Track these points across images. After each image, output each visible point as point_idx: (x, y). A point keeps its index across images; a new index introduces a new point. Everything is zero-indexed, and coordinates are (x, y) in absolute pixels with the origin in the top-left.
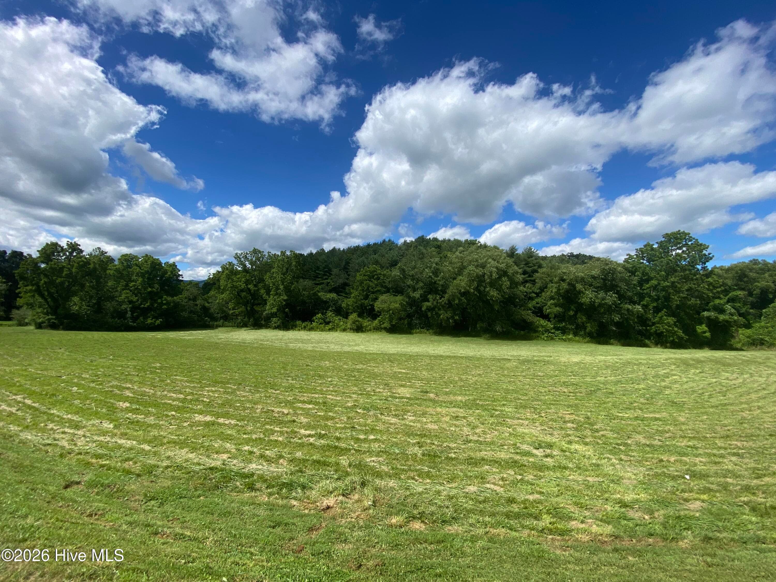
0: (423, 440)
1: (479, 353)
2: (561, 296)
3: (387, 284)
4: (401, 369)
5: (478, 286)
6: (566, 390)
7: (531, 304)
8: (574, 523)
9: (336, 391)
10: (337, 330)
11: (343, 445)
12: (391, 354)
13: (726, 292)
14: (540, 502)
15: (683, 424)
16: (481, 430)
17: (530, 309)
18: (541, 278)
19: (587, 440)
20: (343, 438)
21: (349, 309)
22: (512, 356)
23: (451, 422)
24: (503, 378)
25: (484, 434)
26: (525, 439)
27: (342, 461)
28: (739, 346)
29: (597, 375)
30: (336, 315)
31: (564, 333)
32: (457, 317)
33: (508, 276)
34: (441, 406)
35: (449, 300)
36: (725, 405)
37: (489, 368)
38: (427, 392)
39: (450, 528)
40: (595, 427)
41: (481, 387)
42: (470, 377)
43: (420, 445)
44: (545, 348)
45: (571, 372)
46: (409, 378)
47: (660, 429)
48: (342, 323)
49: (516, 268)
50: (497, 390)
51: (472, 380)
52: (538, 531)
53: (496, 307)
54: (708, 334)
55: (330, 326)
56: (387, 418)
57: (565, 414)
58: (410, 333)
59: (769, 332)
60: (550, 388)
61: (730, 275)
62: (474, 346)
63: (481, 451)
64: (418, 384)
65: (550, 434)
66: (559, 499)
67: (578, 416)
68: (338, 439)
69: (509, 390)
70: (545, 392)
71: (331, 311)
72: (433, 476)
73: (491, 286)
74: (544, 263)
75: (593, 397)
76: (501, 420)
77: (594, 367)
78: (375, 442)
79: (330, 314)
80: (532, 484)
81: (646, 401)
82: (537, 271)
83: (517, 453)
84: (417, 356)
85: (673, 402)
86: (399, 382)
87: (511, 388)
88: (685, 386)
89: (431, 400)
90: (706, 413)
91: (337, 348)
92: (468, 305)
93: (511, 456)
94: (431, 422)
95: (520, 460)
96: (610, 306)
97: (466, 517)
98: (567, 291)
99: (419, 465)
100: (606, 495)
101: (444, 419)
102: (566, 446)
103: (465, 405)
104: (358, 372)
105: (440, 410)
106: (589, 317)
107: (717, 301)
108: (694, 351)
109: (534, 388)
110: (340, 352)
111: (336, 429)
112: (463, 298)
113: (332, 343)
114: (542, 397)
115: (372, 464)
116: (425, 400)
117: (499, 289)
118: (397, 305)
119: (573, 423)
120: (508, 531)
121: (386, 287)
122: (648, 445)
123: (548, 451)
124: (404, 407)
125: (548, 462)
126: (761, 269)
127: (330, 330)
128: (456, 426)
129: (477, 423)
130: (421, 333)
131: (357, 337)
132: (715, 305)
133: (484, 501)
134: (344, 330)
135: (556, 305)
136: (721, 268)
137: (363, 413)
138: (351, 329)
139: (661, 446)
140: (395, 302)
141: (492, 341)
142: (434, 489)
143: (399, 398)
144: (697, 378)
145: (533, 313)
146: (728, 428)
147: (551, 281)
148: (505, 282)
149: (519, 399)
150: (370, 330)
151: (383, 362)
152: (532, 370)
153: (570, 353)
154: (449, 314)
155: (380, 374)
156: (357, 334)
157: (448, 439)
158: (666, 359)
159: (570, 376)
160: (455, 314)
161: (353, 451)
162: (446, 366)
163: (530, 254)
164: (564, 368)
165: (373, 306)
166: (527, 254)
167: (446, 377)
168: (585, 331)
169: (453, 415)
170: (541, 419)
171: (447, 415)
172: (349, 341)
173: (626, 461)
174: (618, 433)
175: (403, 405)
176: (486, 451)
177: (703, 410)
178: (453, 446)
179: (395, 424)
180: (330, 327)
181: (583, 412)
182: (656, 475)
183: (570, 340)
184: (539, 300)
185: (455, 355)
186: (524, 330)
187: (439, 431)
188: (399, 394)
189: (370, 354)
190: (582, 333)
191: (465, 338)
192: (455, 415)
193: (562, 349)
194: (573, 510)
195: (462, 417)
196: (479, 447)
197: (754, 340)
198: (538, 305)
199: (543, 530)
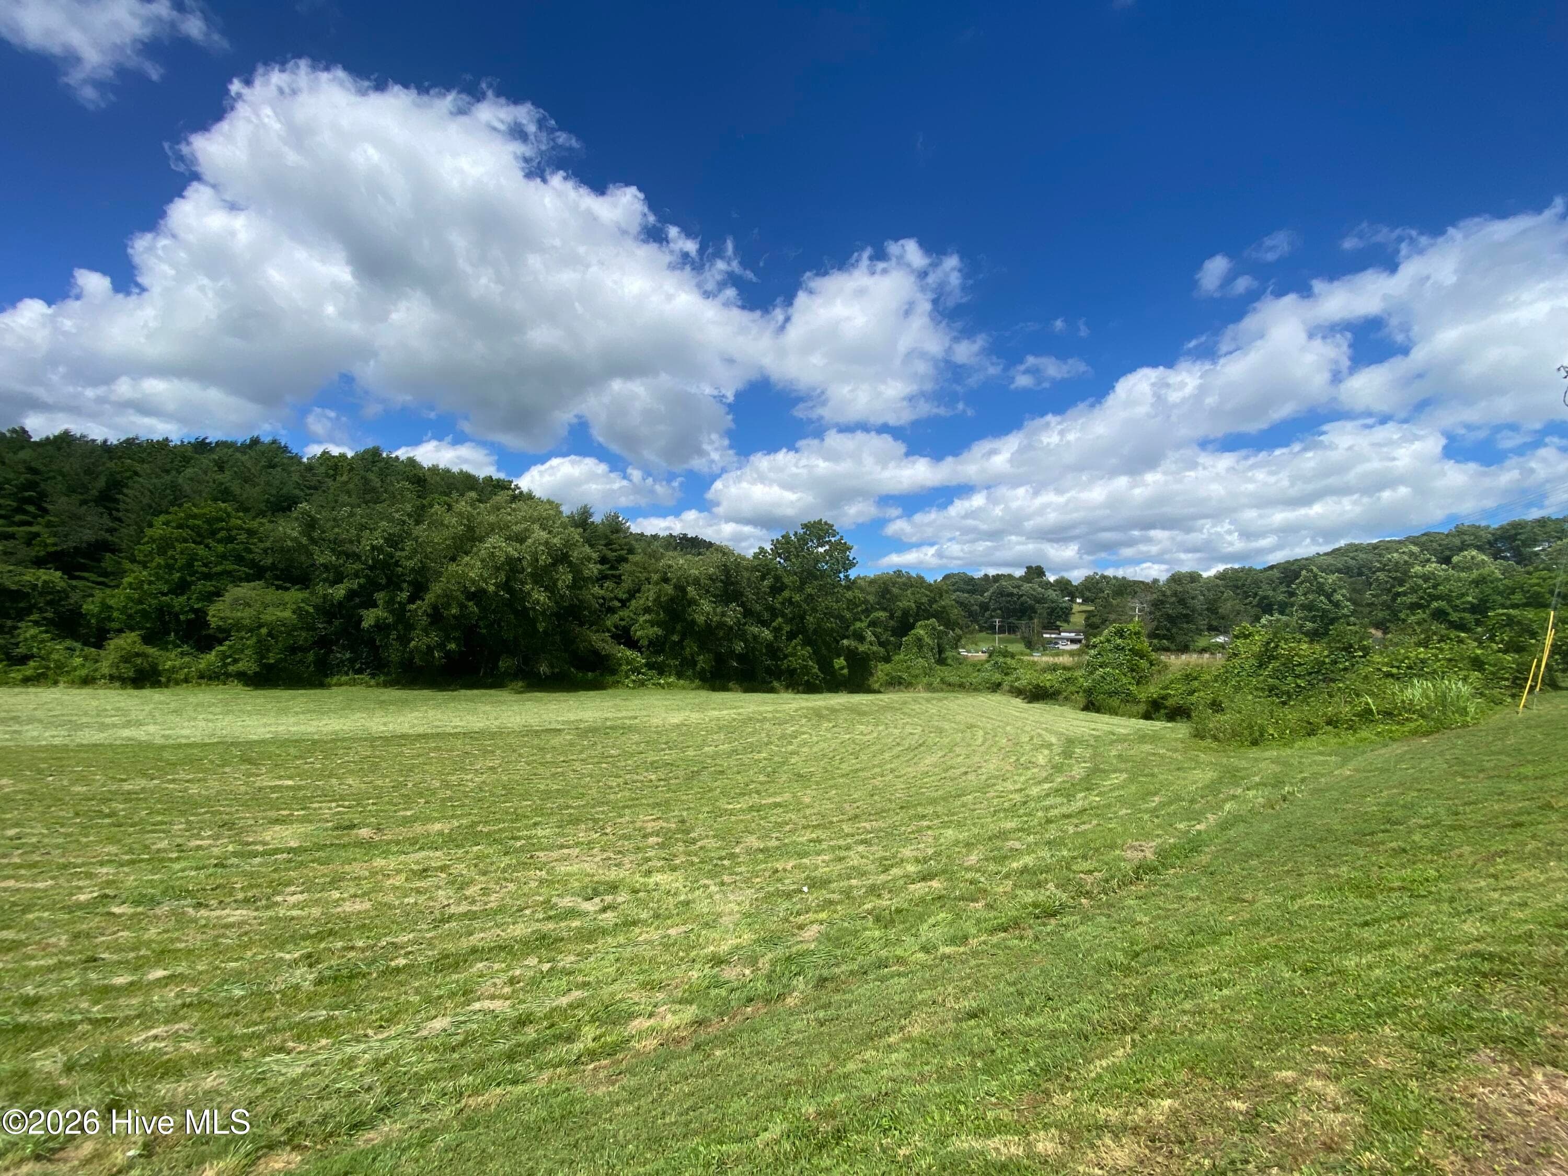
0: (322, 945)
1: (497, 723)
2: (662, 607)
3: (257, 558)
4: (280, 778)
5: (508, 579)
6: (653, 777)
7: (610, 621)
8: (636, 1022)
9: (34, 865)
10: (56, 683)
11: (48, 1017)
12: (251, 744)
13: (867, 612)
14: (580, 1004)
15: (808, 807)
16: (480, 887)
17: (609, 631)
18: (632, 573)
19: (677, 862)
20: (51, 996)
21: (110, 619)
22: (564, 723)
23: (407, 885)
24: (541, 770)
25: (484, 895)
26: (570, 886)
27: (38, 1064)
28: (876, 686)
29: (704, 743)
30: (61, 637)
31: (661, 673)
32: (452, 646)
33: (570, 564)
34: (386, 854)
35: (435, 607)
36: (857, 771)
37: (514, 751)
38: (352, 826)
39: (372, 1134)
40: (692, 835)
41: (492, 795)
42: (469, 777)
43: (311, 960)
44: (627, 703)
45: (666, 743)
46: (305, 797)
47: (779, 820)
48: (78, 661)
49: (587, 549)
50: (525, 796)
51: (471, 781)
52: (569, 1064)
53: (541, 627)
54: (845, 671)
55: (30, 669)
56: (218, 913)
57: (647, 821)
58: (322, 685)
59: (908, 668)
60: (628, 776)
61: (873, 590)
62: (488, 708)
63: (471, 934)
64: (328, 809)
65: (616, 865)
66: (616, 987)
67: (667, 820)
68: (30, 1003)
69: (551, 792)
70: (619, 785)
71: (36, 623)
72: (339, 1026)
73: (535, 582)
74: (638, 547)
75: (695, 782)
76: (524, 858)
77: (702, 730)
78: (166, 985)
79: (33, 631)
80: (570, 973)
81: (765, 779)
82: (623, 559)
83: (550, 918)
84: (333, 740)
85: (799, 775)
86: (269, 813)
87: (555, 787)
88: (815, 749)
89: (359, 844)
90: (835, 786)
91: (55, 737)
92: (480, 619)
93: (537, 926)
94: (355, 896)
95: (554, 930)
96: (731, 628)
97: (415, 1094)
98: (672, 600)
99: (302, 1011)
100: (693, 954)
101: (391, 881)
102: (642, 880)
103: (451, 840)
104: (126, 801)
105: (383, 862)
106: (703, 647)
107: (858, 625)
108: (829, 695)
109: (599, 781)
110: (65, 748)
111: (26, 976)
112: (471, 604)
113: (31, 720)
114: (612, 797)
115: (152, 1045)
116: (344, 846)
117: (551, 589)
118: (287, 614)
119: (657, 835)
120: (509, 1088)
121: (253, 564)
122: (761, 850)
123: (609, 899)
124: (276, 876)
125: (606, 919)
126: (904, 584)
127: (27, 681)
128: (418, 891)
129: (473, 873)
130: (353, 683)
131: (136, 701)
132: (855, 630)
133: (463, 1044)
134: (87, 681)
135: (652, 623)
136: (864, 578)
137: (132, 917)
138: (112, 678)
139: (778, 848)
140: (283, 605)
141: (529, 695)
142: (338, 1057)
143: (263, 854)
144: (829, 735)
145: (612, 637)
146: (858, 804)
147: (648, 580)
148: (564, 577)
149: (568, 807)
150: (186, 680)
151: (223, 766)
152: (599, 747)
153: (668, 709)
154: (434, 638)
155: (208, 798)
156: (136, 692)
157: (395, 927)
158: (796, 711)
159: (663, 750)
160: (448, 639)
161: (87, 1027)
162: (413, 757)
163: (615, 527)
164: (655, 736)
165: (201, 615)
166: (610, 525)
167: (410, 785)
168: (694, 669)
169: (415, 867)
170: (605, 838)
171: (399, 872)
172: (100, 712)
173: (729, 885)
174: (723, 839)
175: (275, 871)
176: (483, 930)
177: (831, 782)
178: (406, 939)
179: (240, 924)
180: (29, 672)
181: (676, 813)
182: (769, 895)
183: (670, 685)
184: (624, 613)
185: (439, 730)
186: (593, 671)
187: (373, 914)
188: (265, 844)
189: (180, 746)
190: (690, 673)
191: (469, 692)
192: (421, 867)
193: (656, 703)
194: (637, 1000)
195: (436, 869)
196: (468, 926)
197: (892, 678)
198: (623, 623)
199: (579, 1057)
